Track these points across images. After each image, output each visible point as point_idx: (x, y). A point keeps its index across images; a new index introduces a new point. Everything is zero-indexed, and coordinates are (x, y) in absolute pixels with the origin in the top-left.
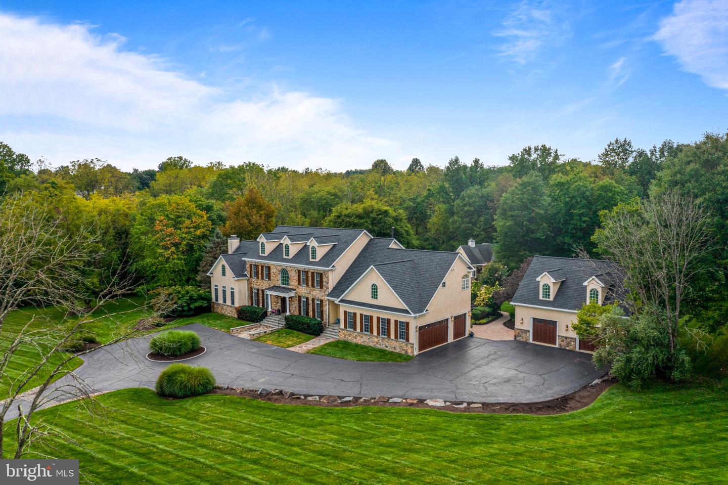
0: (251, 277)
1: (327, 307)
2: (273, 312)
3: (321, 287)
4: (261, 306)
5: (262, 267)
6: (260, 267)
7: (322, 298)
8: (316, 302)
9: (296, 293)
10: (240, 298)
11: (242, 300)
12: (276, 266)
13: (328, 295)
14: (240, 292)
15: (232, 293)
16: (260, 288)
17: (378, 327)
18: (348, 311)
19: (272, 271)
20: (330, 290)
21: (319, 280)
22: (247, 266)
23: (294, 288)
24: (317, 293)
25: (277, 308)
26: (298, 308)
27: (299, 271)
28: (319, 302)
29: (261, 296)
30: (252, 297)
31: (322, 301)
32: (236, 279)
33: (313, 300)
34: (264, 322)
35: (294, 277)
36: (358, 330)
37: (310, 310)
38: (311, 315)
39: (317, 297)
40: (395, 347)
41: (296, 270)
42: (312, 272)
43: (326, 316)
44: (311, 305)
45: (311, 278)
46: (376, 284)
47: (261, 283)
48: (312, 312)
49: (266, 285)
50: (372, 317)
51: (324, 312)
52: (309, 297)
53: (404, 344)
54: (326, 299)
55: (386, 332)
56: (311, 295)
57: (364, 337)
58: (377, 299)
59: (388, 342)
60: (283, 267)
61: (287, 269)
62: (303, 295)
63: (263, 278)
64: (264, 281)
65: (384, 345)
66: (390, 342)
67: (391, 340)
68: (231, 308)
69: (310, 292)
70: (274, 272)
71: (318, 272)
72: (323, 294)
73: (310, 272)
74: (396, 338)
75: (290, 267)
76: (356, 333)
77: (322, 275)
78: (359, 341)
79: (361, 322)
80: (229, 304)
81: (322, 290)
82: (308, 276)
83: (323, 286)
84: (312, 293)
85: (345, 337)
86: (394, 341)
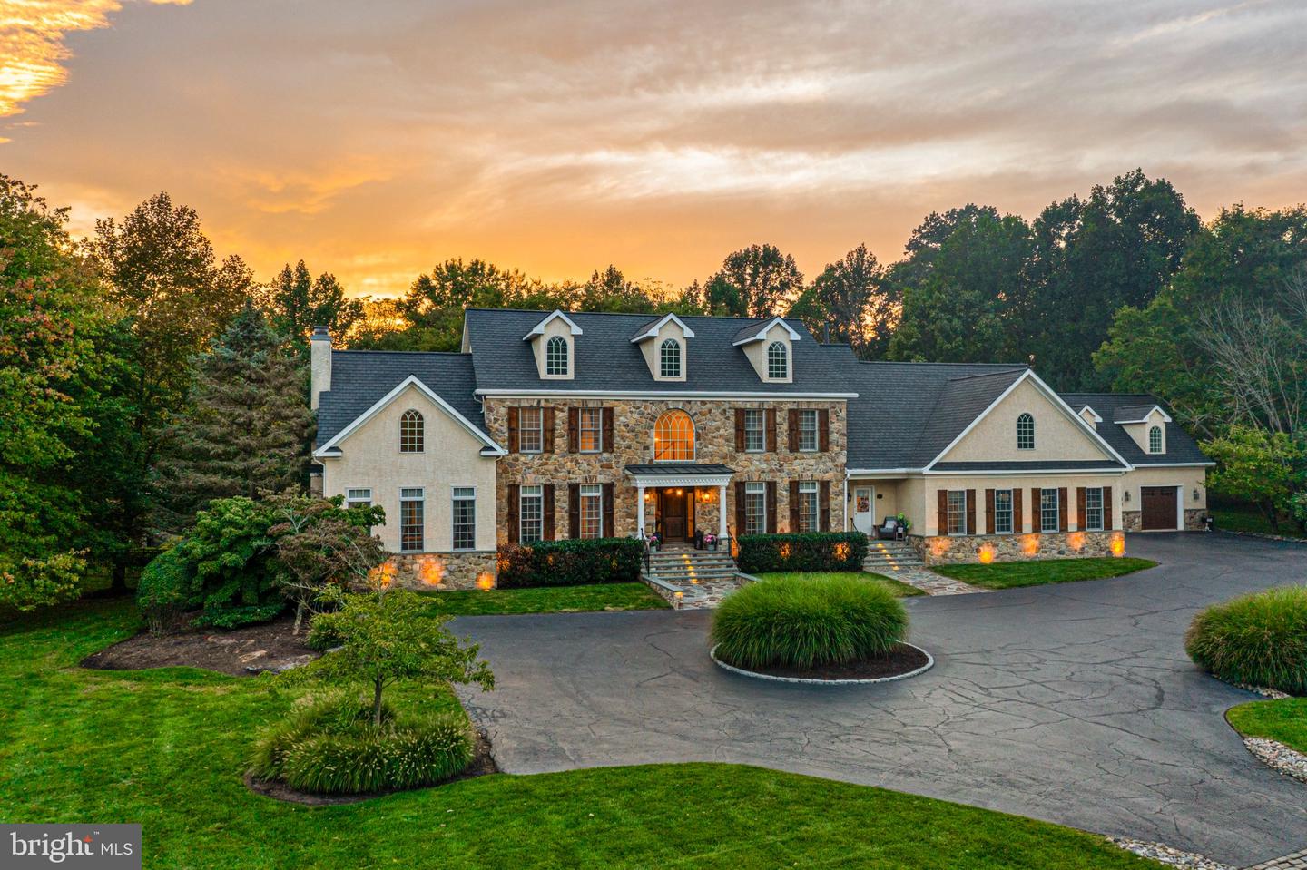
0: (513, 448)
1: (845, 497)
3: (825, 448)
4: (561, 535)
5: (570, 412)
6: (561, 416)
7: (827, 477)
8: (804, 490)
12: (635, 405)
13: (848, 466)
15: (463, 508)
16: (561, 479)
17: (1036, 513)
18: (949, 489)
19: (619, 422)
21: (811, 429)
23: (717, 461)
24: (809, 466)
26: (732, 517)
27: (741, 414)
28: (813, 490)
29: (562, 505)
30: (511, 517)
31: (825, 485)
33: (793, 486)
35: (718, 429)
36: (981, 528)
37: (779, 517)
38: (782, 530)
39: (807, 476)
40: (1083, 549)
41: (725, 411)
42: (790, 410)
43: (840, 521)
44: (786, 501)
45: (785, 427)
46: (1030, 413)
47: (562, 466)
48: (787, 521)
49: (587, 468)
50: (1021, 490)
51: (832, 513)
52: (777, 479)
53: (1103, 536)
54: (839, 477)
55: (1054, 521)
56: (783, 475)
57: (1002, 543)
58: (1032, 446)
59: (1064, 541)
60: (671, 407)
61: (687, 409)
62: (756, 479)
63: (574, 449)
64: (579, 457)
65: (1055, 552)
66: (1069, 540)
67: (1073, 536)
68: (455, 561)
69: (781, 466)
70: (632, 423)
71: (813, 406)
72: (830, 464)
73: (781, 410)
74: (1081, 527)
75: (704, 403)
76: (979, 540)
77: (824, 414)
78: (987, 555)
79: (989, 511)
80: (444, 550)
81: (827, 454)
82: (775, 423)
83: (828, 443)
84: (786, 467)
85: (944, 556)
86: (1079, 534)
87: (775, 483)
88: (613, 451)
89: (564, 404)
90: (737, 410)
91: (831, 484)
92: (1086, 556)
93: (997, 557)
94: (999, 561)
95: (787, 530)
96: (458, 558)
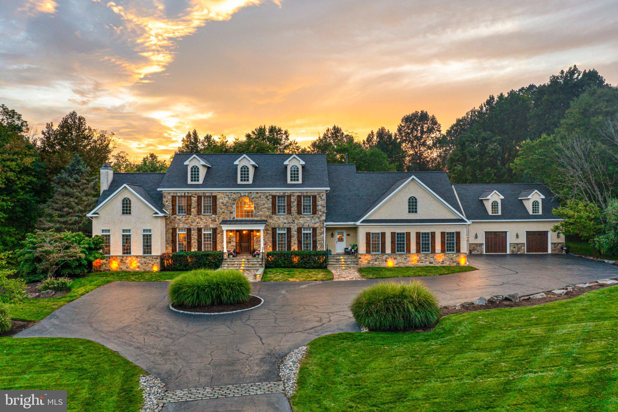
0: (174, 212)
1: (325, 235)
3: (314, 213)
4: (194, 249)
5: (199, 197)
6: (194, 200)
7: (316, 226)
8: (304, 232)
9: (267, 225)
10: (162, 244)
11: (162, 247)
12: (226, 194)
13: (326, 221)
14: (162, 234)
15: (147, 238)
16: (194, 226)
17: (418, 244)
18: (372, 232)
19: (219, 202)
21: (310, 204)
22: (166, 199)
23: (263, 218)
24: (306, 221)
26: (270, 243)
27: (274, 197)
28: (310, 232)
29: (194, 237)
31: (315, 230)
32: (160, 215)
35: (264, 204)
36: (388, 250)
37: (292, 244)
38: (294, 249)
39: (306, 225)
40: (443, 261)
41: (267, 196)
42: (298, 196)
43: (322, 246)
44: (296, 236)
45: (296, 203)
46: (415, 196)
47: (195, 220)
48: (296, 246)
49: (205, 221)
50: (410, 233)
51: (318, 242)
52: (292, 227)
53: (455, 256)
54: (322, 226)
55: (428, 248)
56: (294, 225)
57: (399, 258)
58: (416, 212)
59: (433, 257)
60: (242, 195)
61: (250, 196)
62: (281, 226)
63: (199, 213)
64: (202, 216)
65: (427, 263)
66: (435, 257)
67: (438, 255)
68: (143, 259)
69: (294, 221)
70: (225, 202)
71: (309, 194)
72: (317, 220)
73: (294, 196)
74: (443, 251)
75: (257, 193)
76: (386, 256)
77: (314, 197)
78: (390, 263)
79: (393, 242)
80: (139, 255)
81: (316, 215)
82: (291, 201)
83: (316, 210)
84: (296, 221)
85: (368, 263)
86: (441, 254)
87: (290, 228)
88: (216, 214)
89: (196, 194)
90: (272, 196)
91: (317, 229)
92: (445, 265)
93: (396, 264)
94: (397, 266)
95: (296, 249)
96: (144, 258)
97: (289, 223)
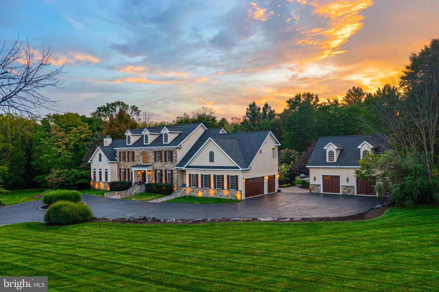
0: (120, 161)
1: (176, 174)
2: (136, 183)
3: (172, 161)
4: (127, 180)
5: (128, 152)
6: (127, 153)
7: (173, 169)
8: (168, 172)
9: (153, 168)
10: (111, 176)
11: (113, 177)
12: (138, 151)
13: (177, 166)
14: (112, 171)
15: (106, 173)
16: (127, 168)
17: (215, 182)
18: (192, 173)
19: (135, 154)
20: (178, 162)
21: (170, 156)
22: (117, 154)
23: (152, 164)
24: (169, 166)
25: (139, 181)
26: (154, 179)
27: (155, 152)
28: (170, 172)
29: (127, 173)
30: (120, 175)
31: (172, 171)
32: (109, 162)
33: (166, 171)
34: (129, 190)
35: (152, 156)
36: (200, 186)
37: (163, 179)
38: (164, 182)
39: (168, 168)
40: (227, 195)
41: (153, 152)
42: (165, 151)
44: (164, 175)
45: (164, 155)
46: (213, 151)
47: (127, 165)
48: (165, 180)
49: (131, 165)
50: (210, 175)
51: (174, 179)
53: (234, 192)
54: (175, 169)
55: (220, 185)
56: (164, 168)
57: (204, 191)
58: (213, 161)
59: (222, 192)
60: (143, 151)
61: (146, 151)
62: (158, 169)
63: (128, 161)
64: (129, 163)
65: (219, 195)
67: (224, 191)
68: (105, 184)
70: (137, 155)
71: (170, 150)
72: (173, 165)
73: (163, 151)
74: (228, 188)
75: (149, 150)
76: (198, 189)
77: (172, 152)
78: (200, 194)
79: (202, 181)
80: (104, 181)
81: (172, 163)
82: (162, 154)
83: (173, 160)
84: (164, 166)
85: (190, 193)
86: (227, 191)
87: (162, 170)
88: (134, 161)
92: (229, 198)
93: (203, 195)
94: (203, 196)
97: (161, 167)
